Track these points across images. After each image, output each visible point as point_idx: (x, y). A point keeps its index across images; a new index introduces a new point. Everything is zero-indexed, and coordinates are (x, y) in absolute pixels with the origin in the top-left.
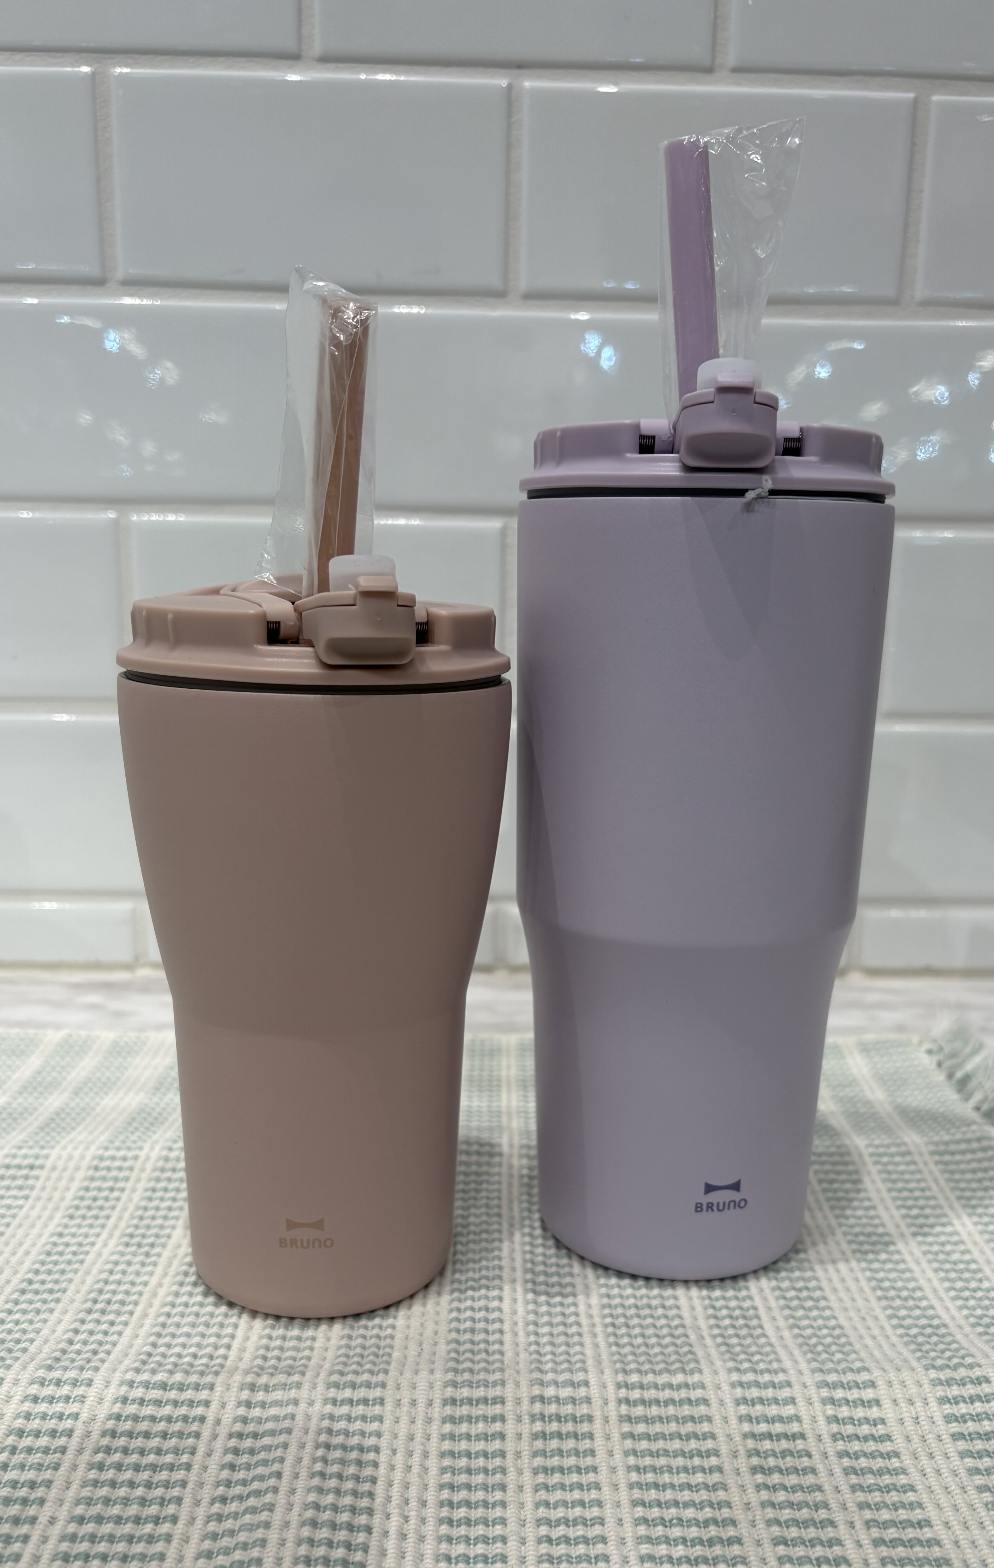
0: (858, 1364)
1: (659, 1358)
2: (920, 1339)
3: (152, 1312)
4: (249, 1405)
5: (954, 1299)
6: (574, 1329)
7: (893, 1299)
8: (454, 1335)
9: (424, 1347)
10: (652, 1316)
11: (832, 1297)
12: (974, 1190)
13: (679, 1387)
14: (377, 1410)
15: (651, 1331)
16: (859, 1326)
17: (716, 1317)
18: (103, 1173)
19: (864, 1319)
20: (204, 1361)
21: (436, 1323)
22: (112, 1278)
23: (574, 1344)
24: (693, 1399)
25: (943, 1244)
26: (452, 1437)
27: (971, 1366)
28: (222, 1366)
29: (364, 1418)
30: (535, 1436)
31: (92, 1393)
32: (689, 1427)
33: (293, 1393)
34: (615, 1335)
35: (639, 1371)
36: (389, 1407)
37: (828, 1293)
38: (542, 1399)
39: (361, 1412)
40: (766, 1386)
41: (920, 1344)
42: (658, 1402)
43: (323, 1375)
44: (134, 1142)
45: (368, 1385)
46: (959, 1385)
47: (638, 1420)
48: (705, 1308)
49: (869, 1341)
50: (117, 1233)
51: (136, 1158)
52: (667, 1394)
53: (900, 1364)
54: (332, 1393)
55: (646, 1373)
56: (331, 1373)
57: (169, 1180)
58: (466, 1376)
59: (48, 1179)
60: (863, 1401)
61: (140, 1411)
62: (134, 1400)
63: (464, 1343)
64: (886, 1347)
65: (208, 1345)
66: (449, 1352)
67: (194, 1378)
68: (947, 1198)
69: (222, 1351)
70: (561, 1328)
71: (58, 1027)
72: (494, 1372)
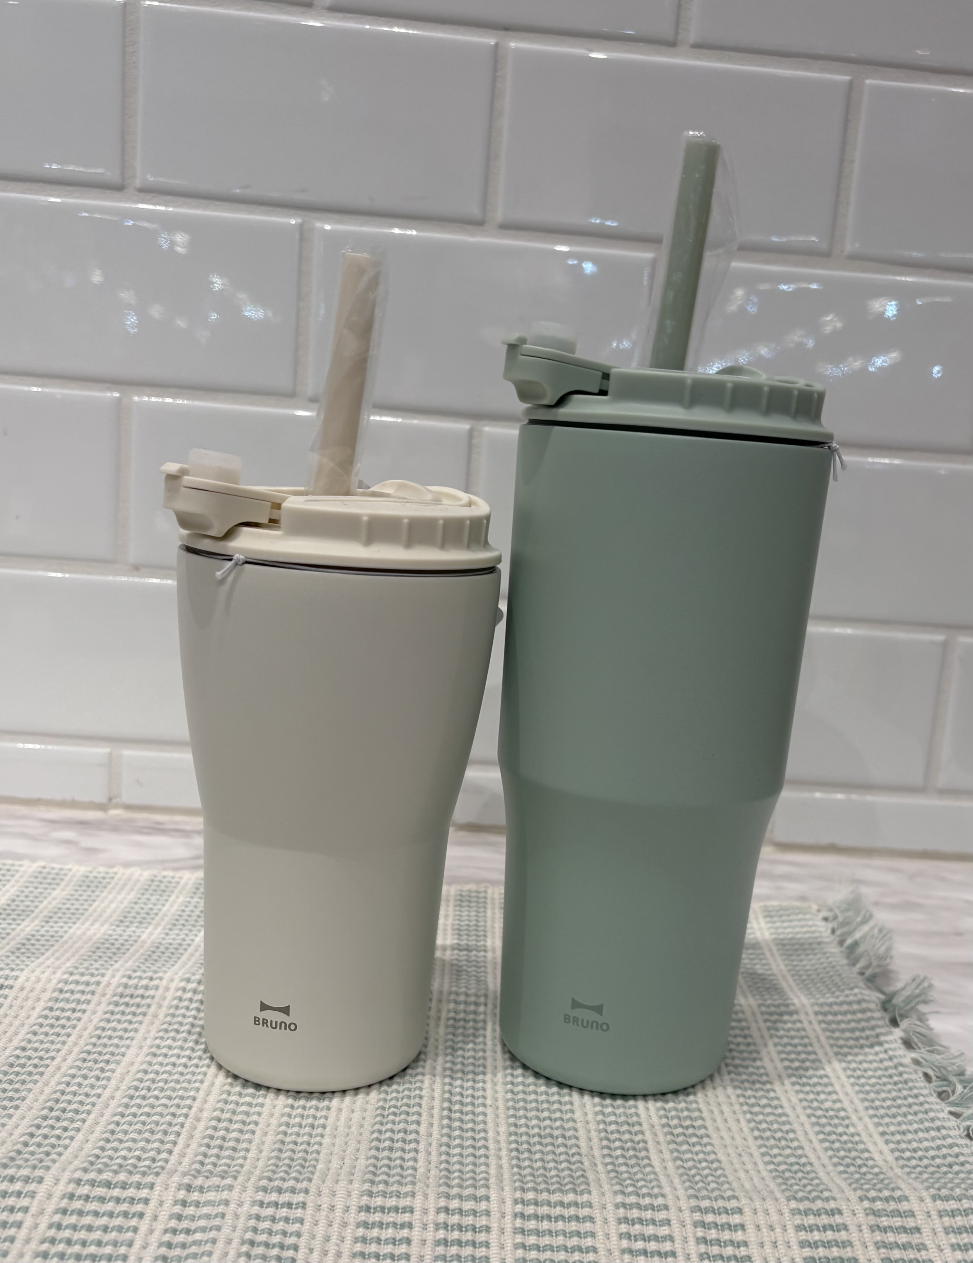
0: (729, 1193)
1: (555, 1180)
2: (787, 1174)
3: (103, 1121)
4: (184, 1203)
5: (822, 1141)
6: (482, 1152)
7: (768, 1139)
8: (373, 1152)
9: (346, 1161)
10: (553, 1145)
11: (714, 1135)
12: (851, 1047)
13: (569, 1205)
14: (299, 1213)
15: (550, 1157)
16: (735, 1161)
17: (609, 1148)
18: (67, 995)
19: (740, 1155)
20: (147, 1163)
21: (359, 1142)
22: (68, 1090)
23: (481, 1165)
24: (581, 1216)
25: (818, 1093)
26: (364, 1240)
27: (827, 1199)
28: (163, 1168)
29: (287, 1220)
30: (438, 1243)
31: (42, 1190)
32: (575, 1241)
33: (225, 1195)
34: (518, 1158)
35: (535, 1190)
36: (310, 1211)
37: (711, 1131)
38: (447, 1210)
39: (284, 1214)
40: (646, 1208)
41: (787, 1179)
42: (549, 1217)
43: (253, 1179)
44: (97, 969)
45: (293, 1191)
46: (815, 1215)
47: (531, 1232)
48: (601, 1140)
49: (742, 1175)
50: (76, 1050)
51: (98, 983)
52: (558, 1211)
53: (766, 1194)
54: (260, 1196)
55: (542, 1191)
56: (260, 1179)
57: (127, 1004)
58: (381, 1187)
59: (16, 998)
60: (730, 1226)
61: (85, 1207)
62: (80, 1197)
63: (383, 1159)
64: (756, 1180)
65: (152, 1149)
66: (367, 1167)
67: (136, 1178)
68: (826, 1054)
69: (164, 1155)
70: (470, 1150)
71: (33, 859)
72: (406, 1184)
